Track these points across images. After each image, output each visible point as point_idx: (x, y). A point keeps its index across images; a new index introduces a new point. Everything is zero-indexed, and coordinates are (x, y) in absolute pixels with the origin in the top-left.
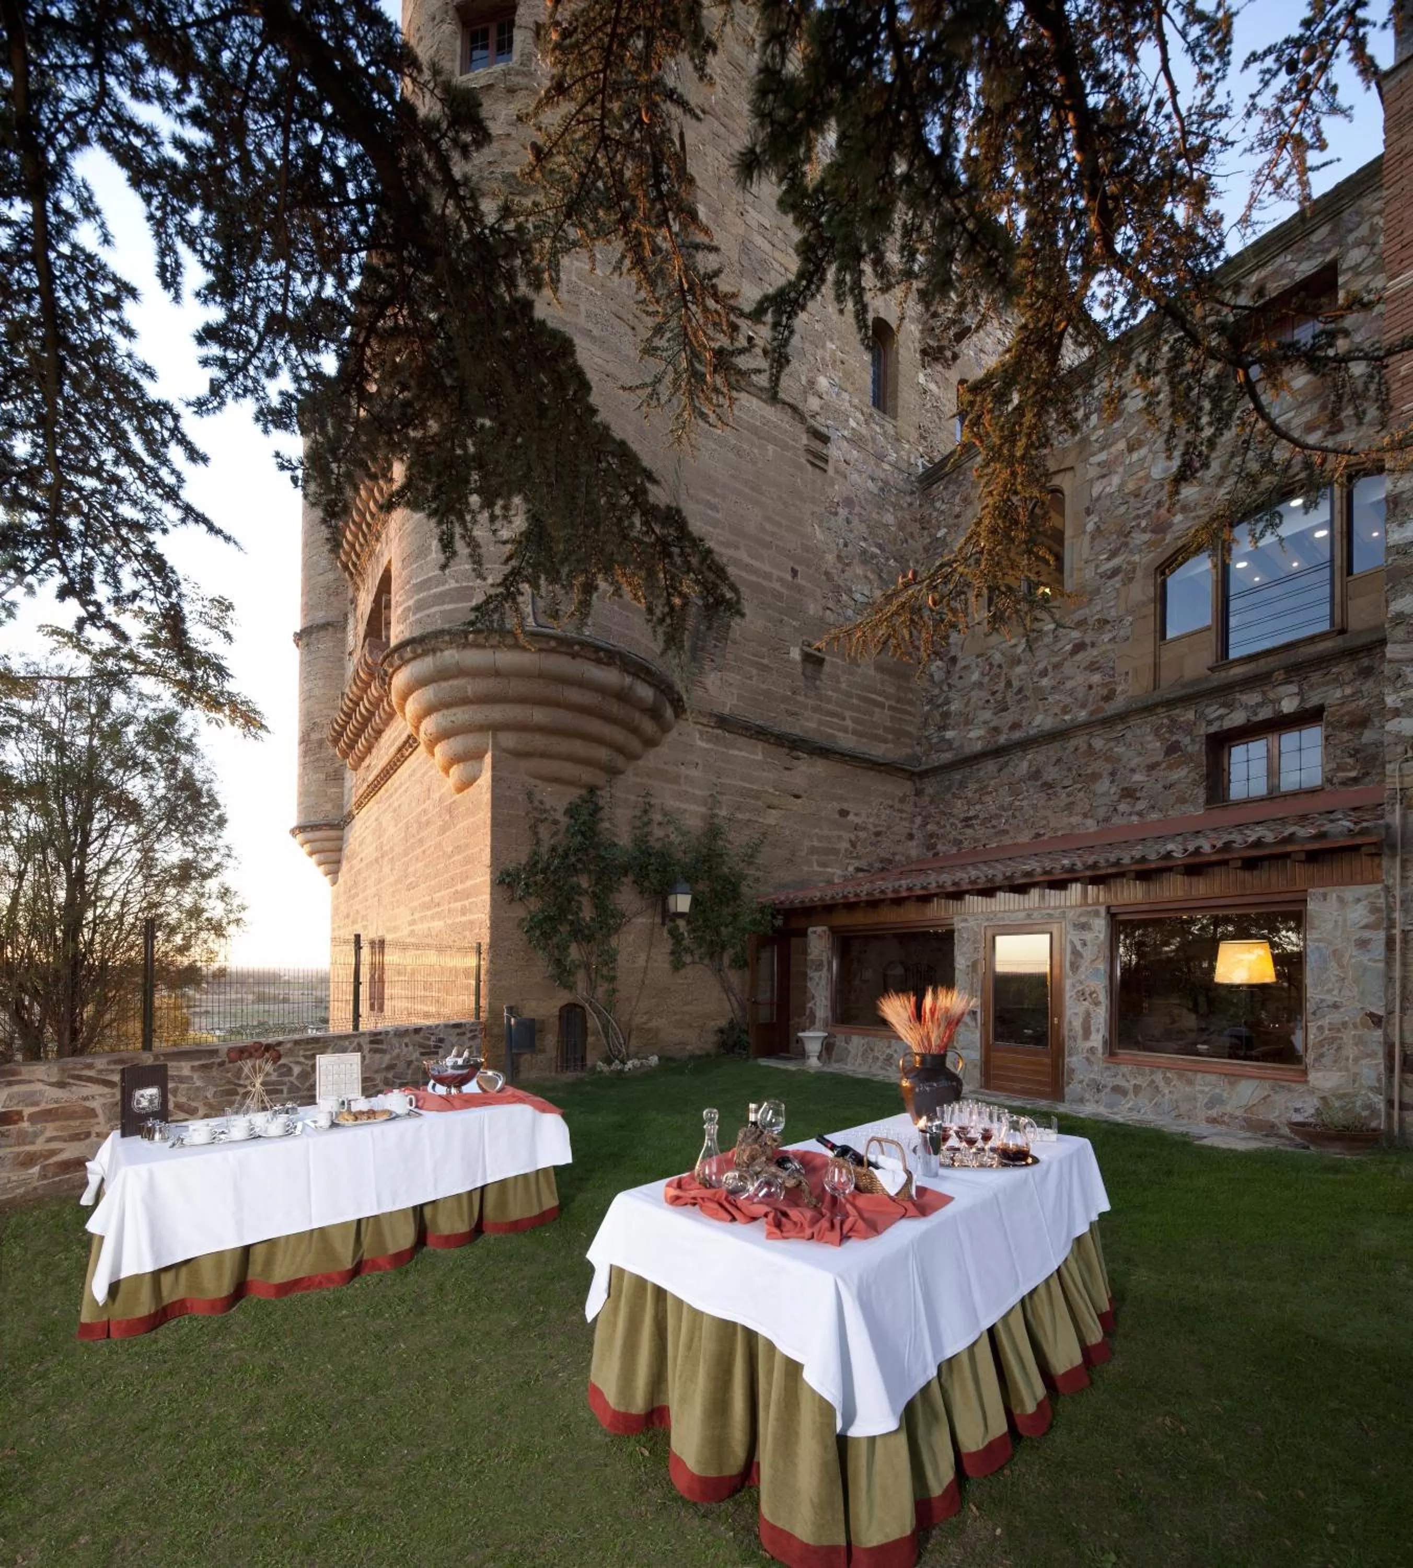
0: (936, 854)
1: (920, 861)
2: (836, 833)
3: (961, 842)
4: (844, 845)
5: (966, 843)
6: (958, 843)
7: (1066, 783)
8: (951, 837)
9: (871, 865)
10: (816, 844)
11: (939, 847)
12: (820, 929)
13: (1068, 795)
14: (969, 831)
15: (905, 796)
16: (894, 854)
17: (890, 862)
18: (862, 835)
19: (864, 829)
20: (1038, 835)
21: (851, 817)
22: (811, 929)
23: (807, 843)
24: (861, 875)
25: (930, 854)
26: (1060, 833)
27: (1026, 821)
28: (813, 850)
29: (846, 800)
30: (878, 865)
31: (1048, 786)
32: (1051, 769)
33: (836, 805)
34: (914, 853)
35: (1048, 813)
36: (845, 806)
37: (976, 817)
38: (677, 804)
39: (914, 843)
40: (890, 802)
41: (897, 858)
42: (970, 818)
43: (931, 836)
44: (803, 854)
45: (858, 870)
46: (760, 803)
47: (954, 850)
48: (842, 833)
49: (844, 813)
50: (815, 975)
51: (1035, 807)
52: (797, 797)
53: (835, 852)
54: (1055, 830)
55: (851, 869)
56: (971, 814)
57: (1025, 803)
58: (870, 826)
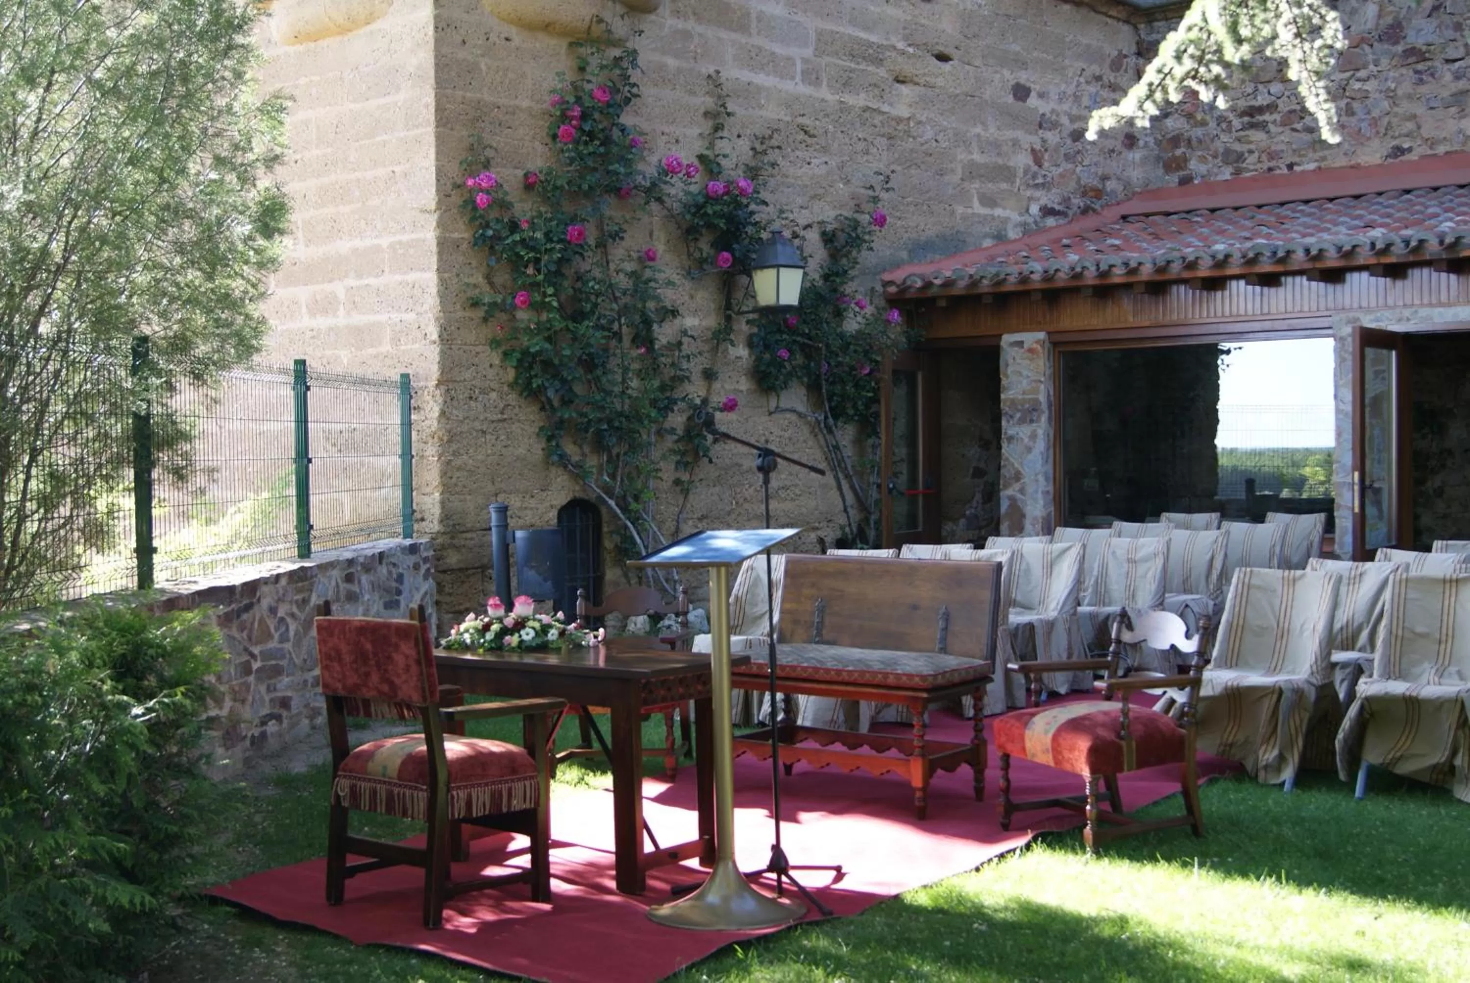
0: (1185, 181)
1: (1149, 192)
2: (1009, 134)
3: (1240, 157)
4: (1022, 160)
5: (1252, 159)
6: (1234, 158)
7: (1452, 54)
8: (1219, 146)
9: (1066, 201)
10: (977, 157)
11: (1193, 165)
12: (1034, 338)
13: (1457, 77)
14: (1257, 136)
15: (1122, 56)
16: (1105, 178)
17: (1098, 193)
18: (1052, 137)
19: (1055, 125)
20: (1399, 151)
21: (1033, 101)
22: (1007, 339)
23: (962, 156)
24: (1051, 222)
25: (1173, 179)
26: (1441, 149)
27: (1374, 122)
28: (972, 172)
29: (1023, 65)
30: (1077, 201)
31: (1415, 55)
32: (1419, 21)
33: (1010, 76)
34: (1136, 175)
35: (1419, 109)
36: (1023, 77)
37: (1271, 107)
38: (745, 76)
39: (1136, 155)
40: (1095, 69)
41: (1110, 185)
42: (1261, 110)
43: (1176, 141)
44: (956, 178)
45: (1047, 212)
46: (882, 72)
47: (1226, 174)
48: (1019, 134)
49: (1021, 92)
50: (1023, 432)
51: (1391, 96)
52: (943, 58)
53: (1006, 173)
54: (1432, 143)
55: (1034, 209)
56: (1262, 100)
57: (1369, 86)
58: (1065, 120)
